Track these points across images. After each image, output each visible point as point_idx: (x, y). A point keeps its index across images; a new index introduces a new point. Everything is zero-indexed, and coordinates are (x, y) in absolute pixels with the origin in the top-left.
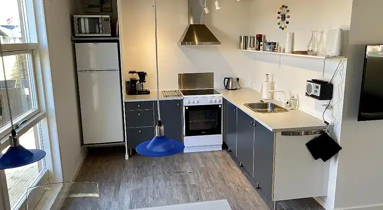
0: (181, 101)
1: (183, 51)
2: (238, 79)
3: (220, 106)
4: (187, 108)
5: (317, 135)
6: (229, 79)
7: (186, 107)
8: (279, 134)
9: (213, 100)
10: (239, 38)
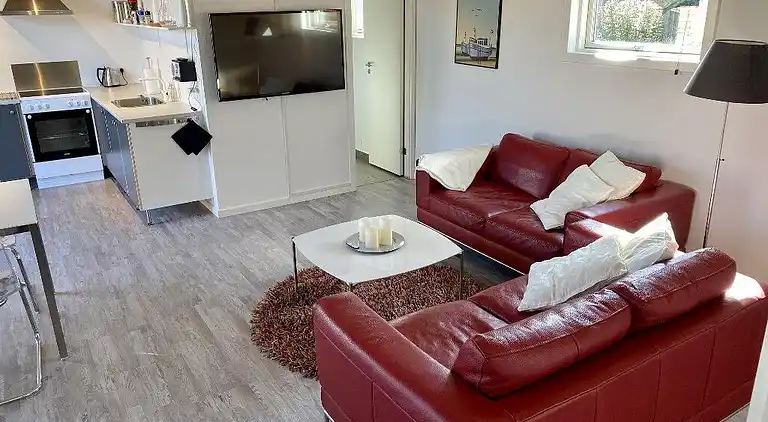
0: (16, 108)
1: (11, 24)
2: (122, 70)
3: (88, 111)
4: (30, 117)
5: (184, 124)
6: (104, 69)
7: (27, 115)
8: (132, 126)
9: (75, 102)
10: (111, 5)
